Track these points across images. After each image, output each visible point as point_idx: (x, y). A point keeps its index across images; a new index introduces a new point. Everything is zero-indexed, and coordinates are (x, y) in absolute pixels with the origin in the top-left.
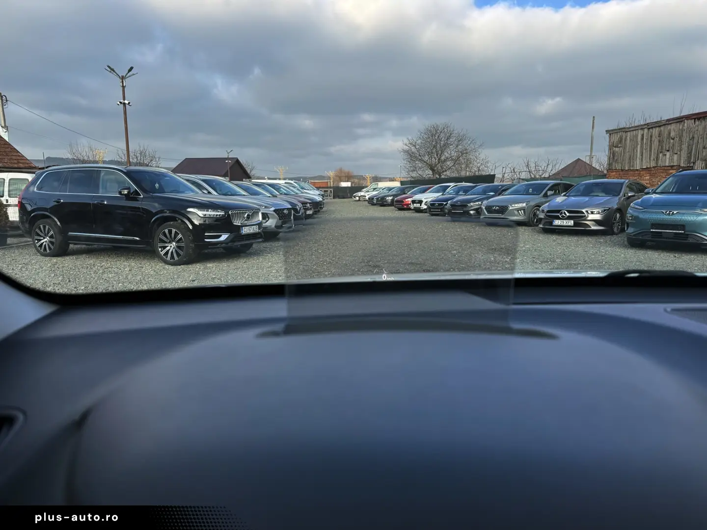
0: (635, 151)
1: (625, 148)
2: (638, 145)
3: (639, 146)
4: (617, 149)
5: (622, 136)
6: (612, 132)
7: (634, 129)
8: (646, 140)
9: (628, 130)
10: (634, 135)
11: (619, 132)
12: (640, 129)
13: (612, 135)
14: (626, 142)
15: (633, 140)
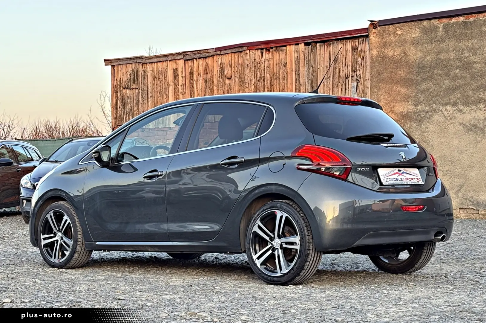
0: (165, 96)
1: (144, 90)
2: (169, 86)
4: (128, 92)
5: (137, 71)
6: (117, 64)
7: (159, 59)
8: (183, 79)
9: (147, 61)
10: (160, 70)
11: (131, 64)
12: (170, 60)
13: (116, 68)
14: (146, 80)
15: (159, 79)
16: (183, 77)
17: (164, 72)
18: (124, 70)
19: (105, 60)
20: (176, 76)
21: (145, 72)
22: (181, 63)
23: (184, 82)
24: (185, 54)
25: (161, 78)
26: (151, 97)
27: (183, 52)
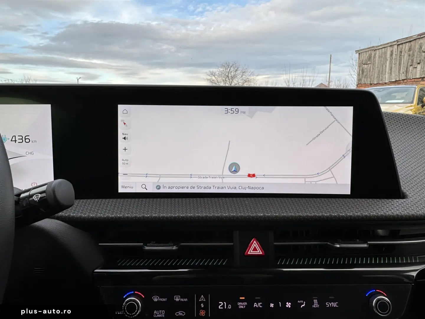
0: (384, 66)
1: (373, 64)
2: (387, 60)
3: (388, 62)
4: (366, 66)
5: (371, 54)
6: (361, 52)
7: (383, 46)
8: (395, 56)
9: (377, 48)
10: (383, 52)
11: (368, 51)
12: (389, 46)
13: (361, 54)
14: (375, 59)
15: (382, 57)
16: (395, 54)
17: (385, 53)
18: (365, 55)
19: (356, 51)
20: (391, 55)
21: (375, 54)
22: (396, 47)
23: (396, 58)
24: (398, 41)
25: (383, 56)
26: (377, 67)
27: (397, 40)
